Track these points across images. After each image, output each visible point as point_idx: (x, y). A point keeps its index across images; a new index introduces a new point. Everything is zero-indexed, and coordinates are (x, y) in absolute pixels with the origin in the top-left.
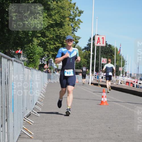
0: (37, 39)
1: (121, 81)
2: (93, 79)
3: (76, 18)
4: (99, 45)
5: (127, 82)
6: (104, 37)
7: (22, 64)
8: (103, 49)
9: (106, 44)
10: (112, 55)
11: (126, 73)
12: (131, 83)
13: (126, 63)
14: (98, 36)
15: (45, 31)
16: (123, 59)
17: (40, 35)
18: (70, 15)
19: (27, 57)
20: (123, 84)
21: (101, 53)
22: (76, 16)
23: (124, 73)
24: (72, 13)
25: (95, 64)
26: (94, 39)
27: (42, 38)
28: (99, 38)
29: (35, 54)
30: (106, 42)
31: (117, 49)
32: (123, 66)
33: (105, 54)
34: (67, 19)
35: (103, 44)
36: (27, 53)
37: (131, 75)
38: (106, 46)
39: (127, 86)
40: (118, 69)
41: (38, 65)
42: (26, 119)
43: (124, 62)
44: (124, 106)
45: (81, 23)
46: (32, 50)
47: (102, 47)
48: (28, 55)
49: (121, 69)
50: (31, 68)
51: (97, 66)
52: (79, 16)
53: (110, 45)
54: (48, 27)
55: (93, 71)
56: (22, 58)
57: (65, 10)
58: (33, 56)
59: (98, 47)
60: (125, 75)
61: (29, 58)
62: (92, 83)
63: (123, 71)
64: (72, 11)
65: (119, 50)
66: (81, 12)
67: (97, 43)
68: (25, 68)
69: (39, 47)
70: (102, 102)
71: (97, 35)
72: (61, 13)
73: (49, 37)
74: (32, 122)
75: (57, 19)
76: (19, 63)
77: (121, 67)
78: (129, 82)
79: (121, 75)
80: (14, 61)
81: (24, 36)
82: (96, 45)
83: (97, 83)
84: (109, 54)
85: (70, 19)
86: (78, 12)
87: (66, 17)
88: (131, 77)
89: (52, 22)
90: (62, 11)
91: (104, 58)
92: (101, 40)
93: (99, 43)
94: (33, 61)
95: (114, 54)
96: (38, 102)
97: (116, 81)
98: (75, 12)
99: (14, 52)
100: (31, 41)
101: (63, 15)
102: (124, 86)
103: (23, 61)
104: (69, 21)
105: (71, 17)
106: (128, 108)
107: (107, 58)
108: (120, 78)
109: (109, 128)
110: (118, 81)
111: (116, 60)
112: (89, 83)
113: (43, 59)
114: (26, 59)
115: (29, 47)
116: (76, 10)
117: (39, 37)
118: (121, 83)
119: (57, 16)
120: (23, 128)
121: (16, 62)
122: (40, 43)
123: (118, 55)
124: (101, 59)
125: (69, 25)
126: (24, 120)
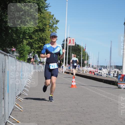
0: (26, 41)
1: (86, 71)
2: (66, 69)
3: (54, 26)
4: (70, 45)
5: (90, 71)
6: (74, 39)
7: (15, 58)
8: (73, 48)
9: (76, 44)
10: (79, 52)
11: (89, 65)
12: (93, 72)
13: (89, 58)
14: (70, 39)
15: (32, 34)
16: (87, 55)
17: (28, 37)
18: (50, 23)
19: (19, 53)
20: (87, 73)
21: (72, 50)
22: (54, 24)
23: (88, 65)
24: (51, 22)
25: (67, 58)
26: (67, 41)
27: (29, 40)
28: (70, 40)
29: (24, 51)
30: (75, 42)
31: (83, 48)
32: (87, 60)
33: (74, 51)
34: (48, 26)
35: (73, 44)
36: (19, 50)
37: (93, 66)
38: (75, 46)
39: (90, 74)
40: (84, 62)
41: (27, 59)
42: (17, 97)
43: (88, 57)
44: (88, 89)
45: (57, 29)
46: (22, 48)
47: (72, 46)
48: (19, 52)
49: (86, 62)
50: (21, 61)
51: (69, 60)
52: (56, 24)
53: (78, 45)
54: (34, 32)
55: (66, 63)
56: (15, 54)
57: (46, 20)
58: (23, 52)
59: (70, 46)
60: (88, 66)
61: (20, 54)
62: (65, 72)
63: (87, 63)
64: (51, 20)
65: (84, 49)
66: (57, 21)
67: (69, 44)
68: (17, 61)
69: (27, 46)
70: (72, 85)
71: (69, 37)
72: (43, 22)
73: (34, 39)
74: (22, 100)
75: (41, 26)
76: (12, 57)
77: (86, 60)
78: (91, 72)
79: (86, 66)
80: (9, 56)
81: (17, 38)
82: (68, 45)
83: (69, 72)
84: (78, 51)
85: (50, 26)
86: (55, 21)
87: (47, 25)
88: (93, 68)
89: (37, 28)
90: (44, 20)
91: (74, 54)
92: (72, 41)
93: (70, 43)
94: (23, 56)
95: (81, 52)
96: (26, 85)
97: (82, 70)
98: (53, 21)
99: (9, 49)
100: (22, 42)
101: (45, 23)
102: (88, 74)
103: (16, 56)
104: (49, 27)
105: (51, 25)
106: (91, 90)
107: (76, 54)
108: (85, 68)
109: (77, 104)
110: (84, 70)
111: (82, 56)
112: (63, 72)
113: (30, 54)
114: (18, 55)
115: (21, 46)
116: (54, 20)
117: (28, 39)
118: (86, 72)
119: (40, 24)
120: (16, 104)
121: (11, 56)
122: (28, 43)
123: (83, 52)
124: (71, 55)
125: (49, 30)
126: (16, 98)
